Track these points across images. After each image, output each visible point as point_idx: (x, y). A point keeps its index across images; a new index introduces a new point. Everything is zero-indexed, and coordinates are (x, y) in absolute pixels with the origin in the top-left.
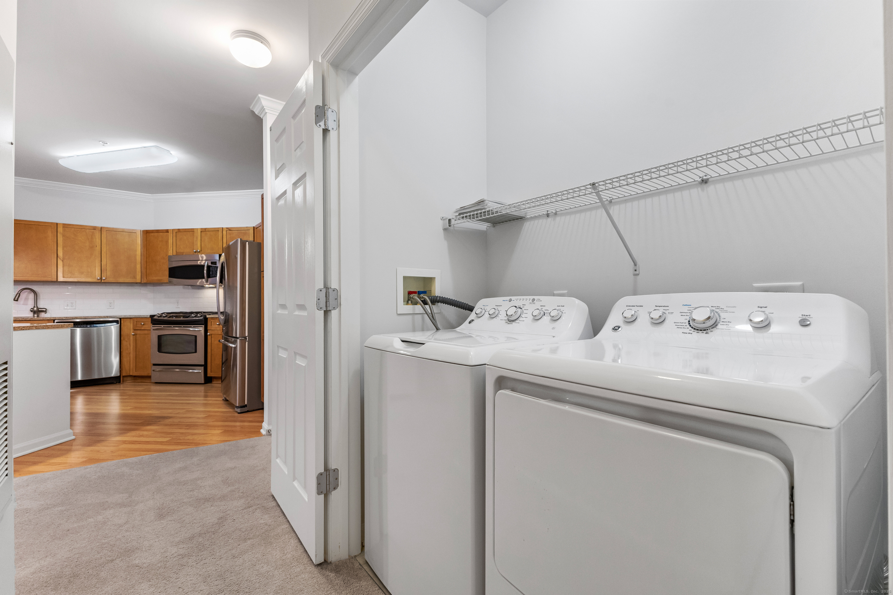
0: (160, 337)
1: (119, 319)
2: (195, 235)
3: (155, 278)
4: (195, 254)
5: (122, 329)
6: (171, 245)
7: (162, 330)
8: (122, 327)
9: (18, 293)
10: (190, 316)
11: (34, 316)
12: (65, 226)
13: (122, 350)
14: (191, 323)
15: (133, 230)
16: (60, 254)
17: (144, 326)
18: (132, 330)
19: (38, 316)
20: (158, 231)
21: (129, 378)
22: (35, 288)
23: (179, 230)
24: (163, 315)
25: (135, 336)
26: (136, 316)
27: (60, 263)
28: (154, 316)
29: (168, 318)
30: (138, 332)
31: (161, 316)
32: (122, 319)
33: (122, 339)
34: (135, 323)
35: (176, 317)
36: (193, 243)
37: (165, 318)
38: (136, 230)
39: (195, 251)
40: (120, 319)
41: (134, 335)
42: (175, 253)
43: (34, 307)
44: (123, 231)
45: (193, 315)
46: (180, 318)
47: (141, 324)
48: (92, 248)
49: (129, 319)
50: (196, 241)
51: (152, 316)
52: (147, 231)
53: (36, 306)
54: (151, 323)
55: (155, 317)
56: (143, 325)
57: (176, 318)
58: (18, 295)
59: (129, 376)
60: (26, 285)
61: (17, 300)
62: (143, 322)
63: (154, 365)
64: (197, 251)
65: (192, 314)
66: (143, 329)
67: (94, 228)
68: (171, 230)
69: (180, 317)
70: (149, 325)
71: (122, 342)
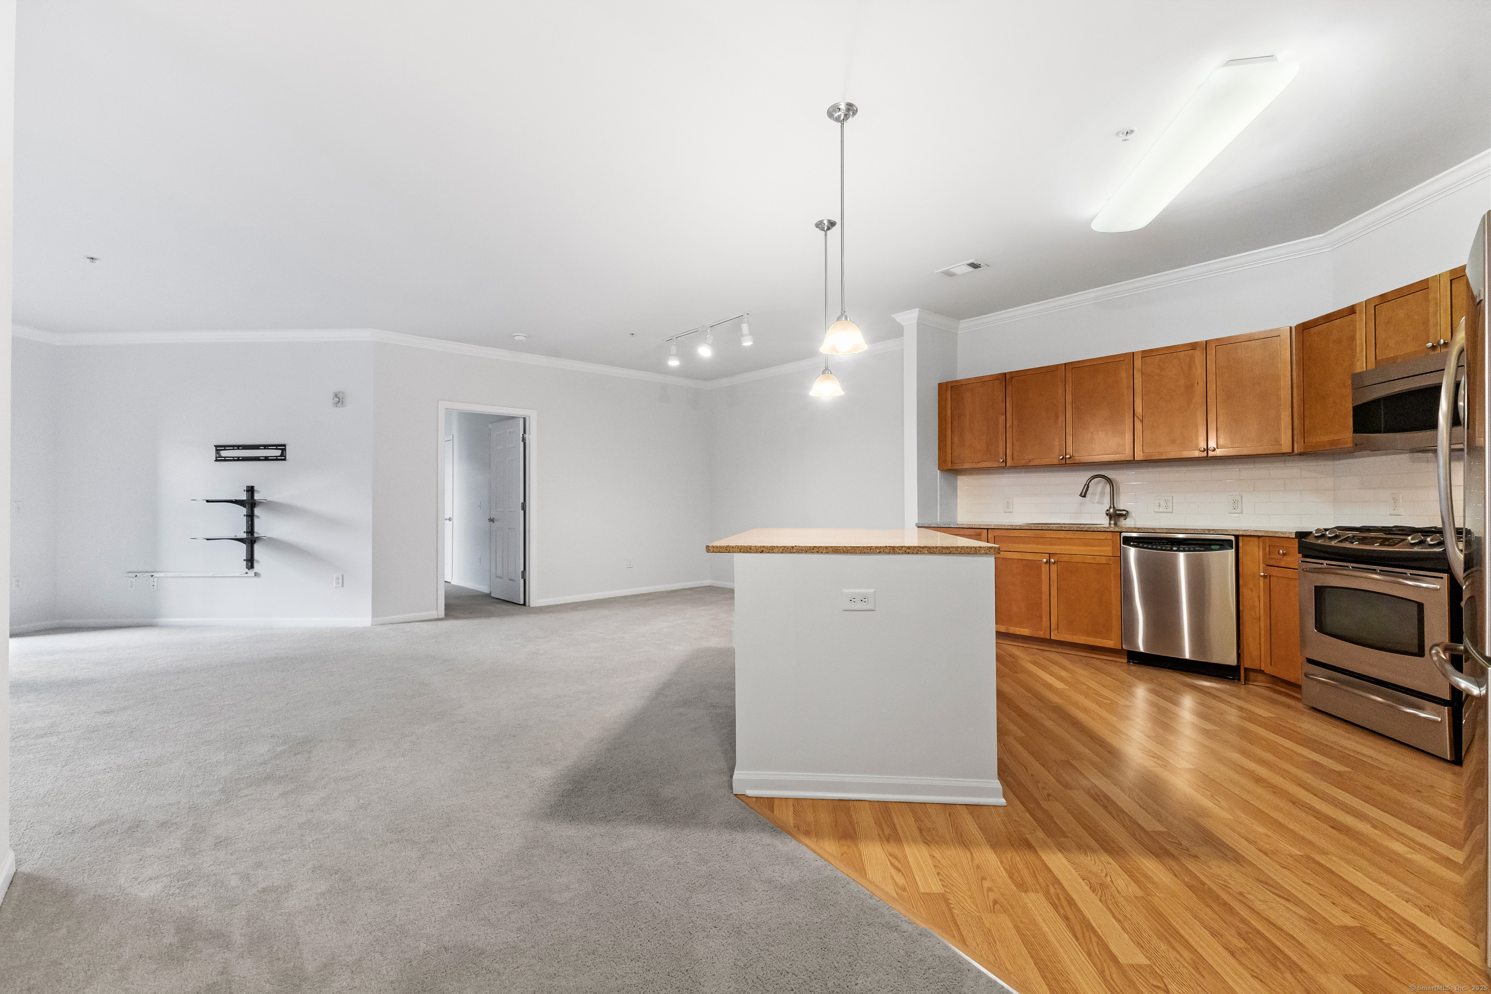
0: (1320, 592)
1: (1233, 538)
2: (1431, 296)
3: (1321, 438)
4: (1432, 353)
5: (1240, 560)
6: (1362, 344)
7: (1323, 573)
8: (1240, 555)
9: (1086, 484)
10: (1403, 540)
11: (1110, 524)
12: (1146, 354)
13: (1241, 608)
14: (1406, 564)
15: (1272, 330)
16: (1139, 409)
17: (1285, 558)
18: (1262, 565)
19: (1115, 524)
20: (1328, 318)
21: (1260, 677)
22: (1110, 474)
23: (1384, 298)
24: (1327, 532)
25: (1267, 580)
26: (1267, 532)
27: (1138, 425)
28: (1307, 534)
29: (1339, 542)
30: (1274, 571)
31: (1323, 536)
32: (1240, 538)
33: (1241, 582)
34: (1268, 548)
35: (1363, 540)
36: (1426, 323)
37: (1333, 543)
38: (1277, 329)
39: (1430, 344)
40: (1237, 537)
41: (1265, 577)
42: (1372, 365)
43: (1110, 507)
44: (1250, 339)
45: (1410, 538)
46: (1373, 544)
47: (1279, 553)
48: (1190, 387)
49: (1256, 539)
50: (1435, 314)
51: (1301, 535)
52: (1303, 324)
53: (1112, 506)
54: (1299, 553)
55: (1311, 540)
56: (1284, 554)
57: (1359, 544)
58: (1086, 486)
59: (1257, 670)
60: (1098, 470)
61: (1084, 496)
62: (1282, 547)
63: (1310, 661)
64: (1439, 342)
65: (1409, 535)
66: (1282, 565)
67: (1194, 346)
68: (1361, 303)
69: (1373, 540)
70: (1295, 559)
71: (1241, 590)
